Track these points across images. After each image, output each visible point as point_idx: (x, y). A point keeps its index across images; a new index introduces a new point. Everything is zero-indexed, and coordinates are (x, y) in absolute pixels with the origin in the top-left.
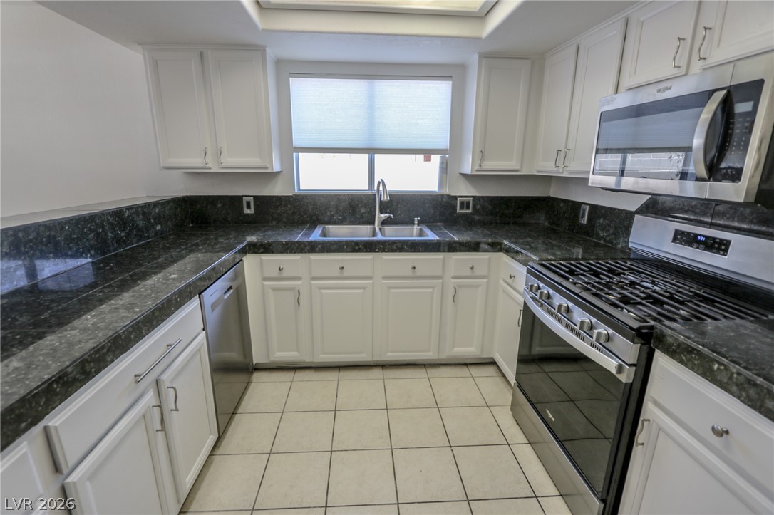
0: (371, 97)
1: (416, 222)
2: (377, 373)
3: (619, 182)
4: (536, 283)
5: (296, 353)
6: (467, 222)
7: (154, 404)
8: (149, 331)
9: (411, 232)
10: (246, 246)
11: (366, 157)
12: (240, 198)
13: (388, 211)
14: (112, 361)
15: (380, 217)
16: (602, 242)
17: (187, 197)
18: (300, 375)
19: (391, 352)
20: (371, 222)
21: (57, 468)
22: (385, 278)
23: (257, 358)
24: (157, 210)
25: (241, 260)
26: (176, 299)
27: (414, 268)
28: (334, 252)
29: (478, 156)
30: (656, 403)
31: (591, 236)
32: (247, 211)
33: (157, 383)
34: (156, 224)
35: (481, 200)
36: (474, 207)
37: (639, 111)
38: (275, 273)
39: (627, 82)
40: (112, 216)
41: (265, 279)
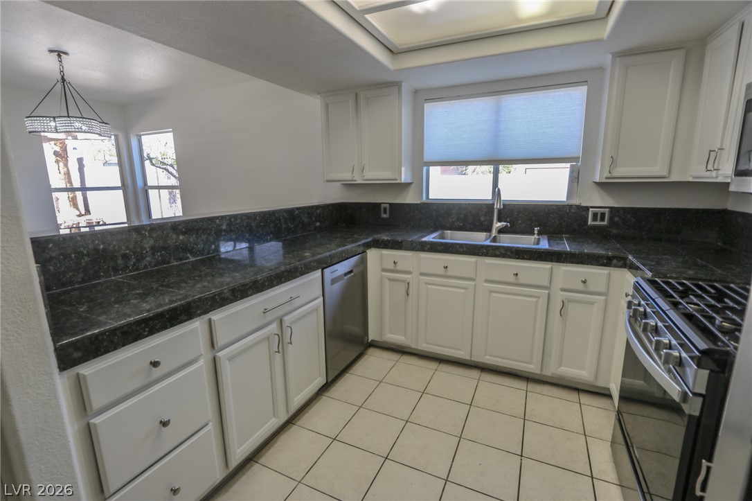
0: (498, 110)
1: (536, 232)
2: (475, 374)
5: (404, 338)
6: (600, 235)
7: (276, 333)
8: (278, 284)
9: (526, 241)
10: (371, 241)
11: (490, 168)
12: (379, 204)
13: (508, 220)
14: (251, 295)
15: (497, 225)
17: (342, 203)
18: (406, 359)
19: (490, 355)
20: (488, 229)
21: (213, 346)
22: (487, 281)
23: (372, 336)
24: (318, 212)
25: (365, 252)
26: (301, 268)
27: (517, 274)
28: (441, 252)
29: (608, 162)
32: (384, 216)
33: (281, 321)
34: (317, 221)
35: (622, 212)
36: (611, 219)
38: (391, 266)
40: (286, 213)
41: (384, 270)
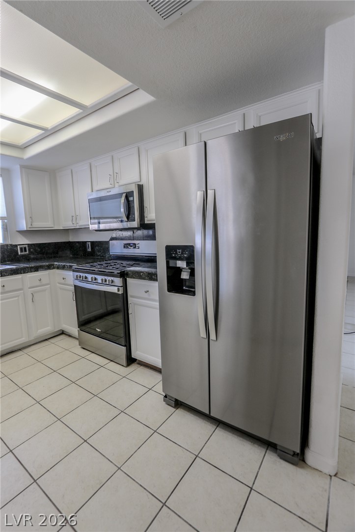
3: (99, 227)
4: (79, 274)
6: (26, 259)
16: (99, 257)
27: (3, 286)
29: (29, 220)
30: (132, 297)
31: (94, 256)
36: (29, 250)
37: (100, 199)
39: (95, 188)
